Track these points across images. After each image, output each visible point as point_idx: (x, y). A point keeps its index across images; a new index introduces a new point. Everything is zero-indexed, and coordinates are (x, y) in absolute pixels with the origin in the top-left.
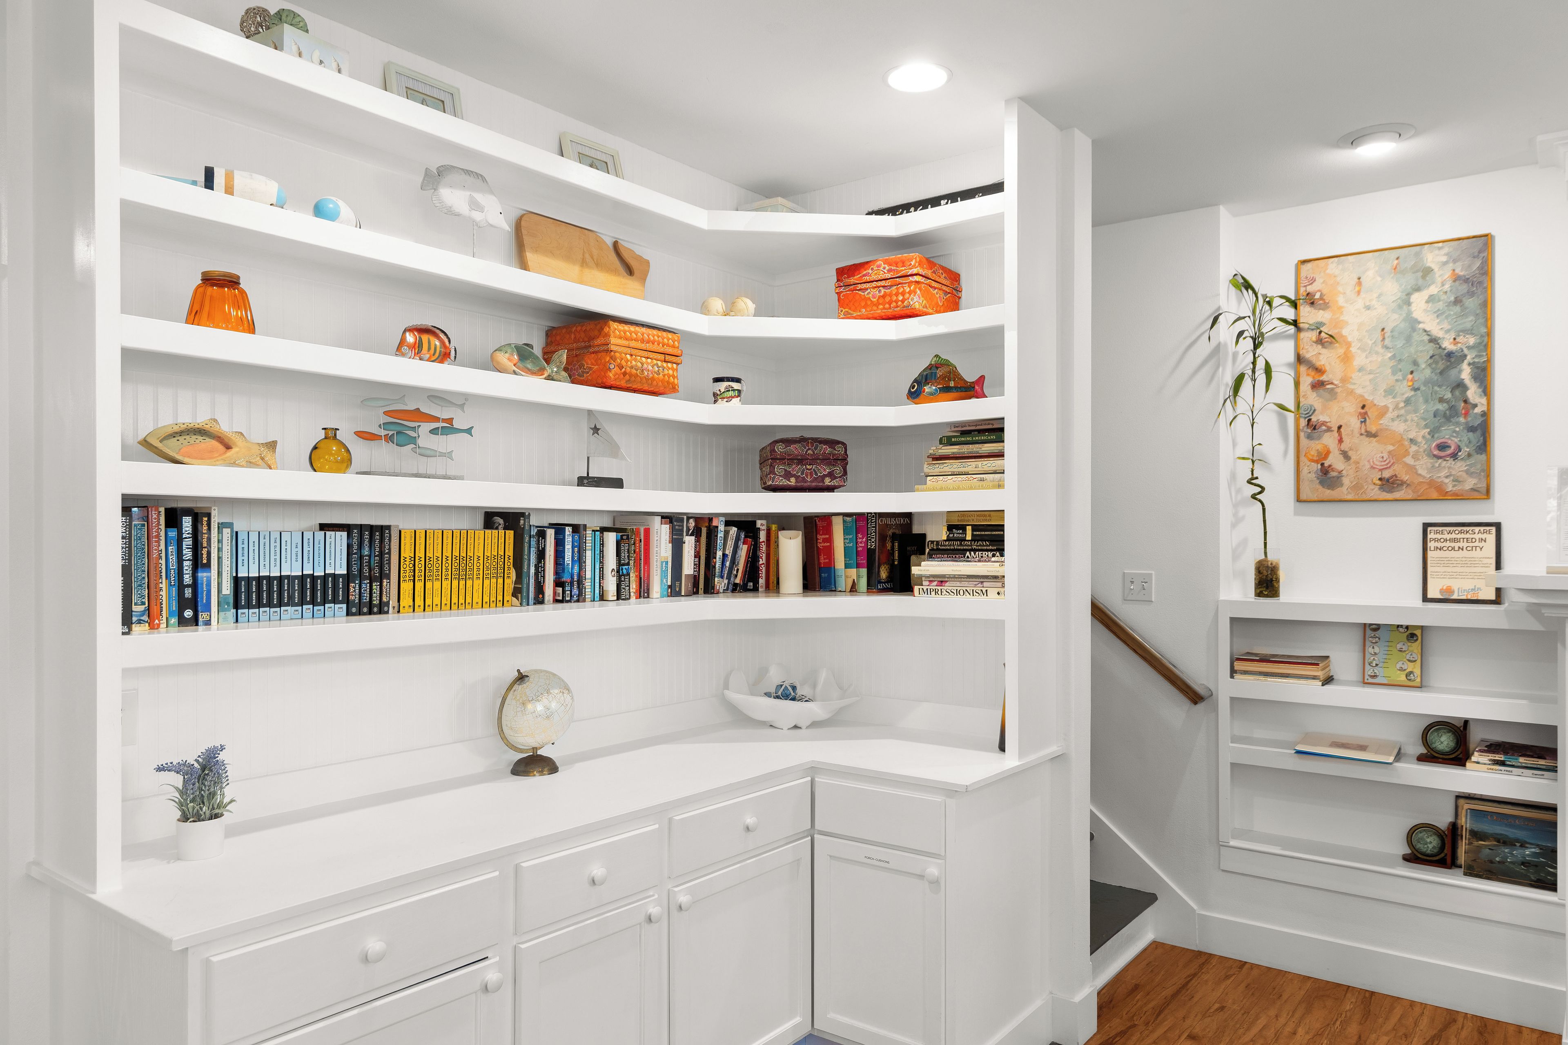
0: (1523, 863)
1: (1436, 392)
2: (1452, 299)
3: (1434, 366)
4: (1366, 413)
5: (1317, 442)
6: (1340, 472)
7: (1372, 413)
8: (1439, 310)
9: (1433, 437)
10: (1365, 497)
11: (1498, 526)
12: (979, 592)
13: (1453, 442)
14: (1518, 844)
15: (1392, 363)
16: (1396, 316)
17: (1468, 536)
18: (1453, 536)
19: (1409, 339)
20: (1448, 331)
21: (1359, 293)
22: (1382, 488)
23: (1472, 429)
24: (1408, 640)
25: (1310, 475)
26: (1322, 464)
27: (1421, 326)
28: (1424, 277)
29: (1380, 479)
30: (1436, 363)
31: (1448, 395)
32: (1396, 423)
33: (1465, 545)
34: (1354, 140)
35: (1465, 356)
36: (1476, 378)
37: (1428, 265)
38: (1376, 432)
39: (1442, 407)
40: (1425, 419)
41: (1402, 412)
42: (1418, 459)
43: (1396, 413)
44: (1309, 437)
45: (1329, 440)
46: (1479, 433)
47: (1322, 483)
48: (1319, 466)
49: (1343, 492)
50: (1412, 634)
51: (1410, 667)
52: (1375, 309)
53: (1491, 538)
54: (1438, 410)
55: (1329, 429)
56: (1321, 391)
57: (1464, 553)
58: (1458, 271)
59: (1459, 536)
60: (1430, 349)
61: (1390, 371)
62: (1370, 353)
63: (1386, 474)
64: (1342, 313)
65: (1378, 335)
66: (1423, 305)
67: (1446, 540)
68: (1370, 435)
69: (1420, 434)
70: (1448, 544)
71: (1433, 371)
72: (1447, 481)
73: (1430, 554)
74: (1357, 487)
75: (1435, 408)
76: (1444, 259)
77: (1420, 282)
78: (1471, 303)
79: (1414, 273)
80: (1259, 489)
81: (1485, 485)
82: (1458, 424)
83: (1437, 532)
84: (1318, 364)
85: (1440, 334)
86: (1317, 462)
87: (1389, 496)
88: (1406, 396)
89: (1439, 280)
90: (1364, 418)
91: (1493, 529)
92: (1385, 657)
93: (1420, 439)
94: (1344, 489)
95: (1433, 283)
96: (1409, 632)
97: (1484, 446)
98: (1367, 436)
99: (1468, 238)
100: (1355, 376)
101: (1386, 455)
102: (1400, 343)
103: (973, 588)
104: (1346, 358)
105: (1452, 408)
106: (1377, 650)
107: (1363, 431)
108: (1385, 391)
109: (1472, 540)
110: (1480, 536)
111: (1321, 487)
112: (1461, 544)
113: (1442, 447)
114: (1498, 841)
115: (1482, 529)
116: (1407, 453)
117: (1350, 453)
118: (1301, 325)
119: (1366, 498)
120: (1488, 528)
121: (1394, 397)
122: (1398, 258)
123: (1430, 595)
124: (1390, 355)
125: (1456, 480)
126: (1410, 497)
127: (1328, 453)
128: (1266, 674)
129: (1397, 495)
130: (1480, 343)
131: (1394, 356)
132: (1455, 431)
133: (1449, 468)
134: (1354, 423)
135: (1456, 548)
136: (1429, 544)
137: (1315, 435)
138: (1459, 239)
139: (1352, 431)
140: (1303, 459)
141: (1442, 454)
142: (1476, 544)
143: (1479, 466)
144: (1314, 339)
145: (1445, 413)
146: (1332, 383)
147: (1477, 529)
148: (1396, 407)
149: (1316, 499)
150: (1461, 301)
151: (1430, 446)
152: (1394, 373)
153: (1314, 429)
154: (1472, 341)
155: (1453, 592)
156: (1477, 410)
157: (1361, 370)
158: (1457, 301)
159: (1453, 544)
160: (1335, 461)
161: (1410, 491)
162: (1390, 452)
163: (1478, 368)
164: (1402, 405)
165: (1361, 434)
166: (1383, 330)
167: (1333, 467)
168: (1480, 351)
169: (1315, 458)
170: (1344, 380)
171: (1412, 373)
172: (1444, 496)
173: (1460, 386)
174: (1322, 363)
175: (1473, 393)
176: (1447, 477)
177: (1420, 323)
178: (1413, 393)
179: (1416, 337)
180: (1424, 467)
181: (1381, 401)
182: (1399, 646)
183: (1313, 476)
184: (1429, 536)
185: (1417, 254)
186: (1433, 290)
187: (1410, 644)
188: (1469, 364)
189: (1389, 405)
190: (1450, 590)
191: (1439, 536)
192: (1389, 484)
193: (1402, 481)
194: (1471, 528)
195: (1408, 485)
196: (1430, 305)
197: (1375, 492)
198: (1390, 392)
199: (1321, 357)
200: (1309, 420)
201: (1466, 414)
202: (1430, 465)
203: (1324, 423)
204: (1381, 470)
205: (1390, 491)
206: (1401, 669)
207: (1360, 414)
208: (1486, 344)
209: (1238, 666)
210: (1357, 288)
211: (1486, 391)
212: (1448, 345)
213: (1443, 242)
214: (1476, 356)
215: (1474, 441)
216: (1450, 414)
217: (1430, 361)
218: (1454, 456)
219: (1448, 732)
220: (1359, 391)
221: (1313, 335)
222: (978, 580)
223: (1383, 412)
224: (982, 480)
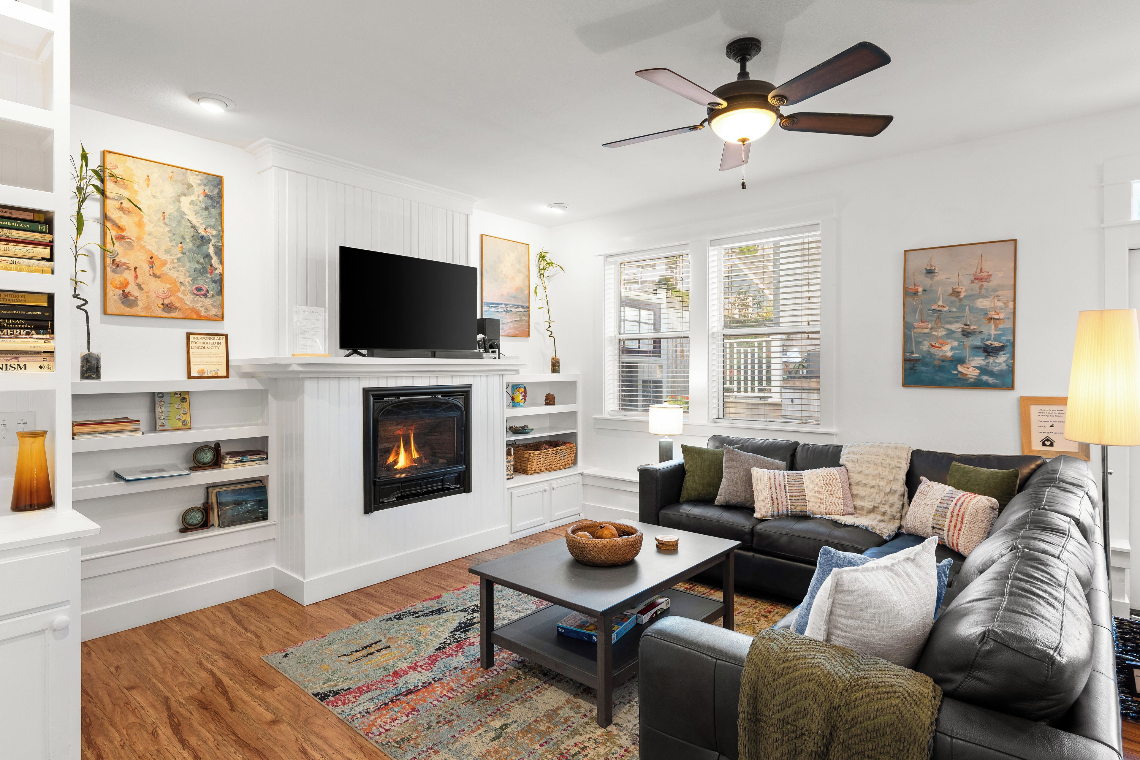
0: (248, 512)
1: (195, 257)
2: (204, 206)
3: (194, 242)
4: (153, 262)
5: (119, 276)
6: (136, 297)
7: (157, 263)
8: (196, 210)
9: (193, 283)
10: (152, 315)
11: (226, 336)
12: (16, 367)
13: (205, 287)
14: (244, 503)
15: (169, 235)
16: (171, 207)
17: (211, 341)
18: (204, 341)
19: (179, 222)
20: (201, 224)
21: (148, 185)
22: (164, 310)
23: (214, 282)
24: (181, 401)
25: (114, 297)
26: (124, 291)
27: (186, 217)
28: (188, 189)
29: (163, 304)
30: (195, 240)
31: (202, 260)
32: (172, 271)
33: (210, 346)
34: (197, 96)
35: (211, 240)
36: (216, 253)
37: (190, 182)
38: (160, 275)
39: (199, 266)
40: (189, 272)
41: (176, 265)
42: (185, 295)
43: (172, 265)
44: (114, 271)
45: (129, 276)
46: (218, 284)
47: (123, 303)
48: (121, 292)
49: (138, 310)
50: (183, 397)
51: (184, 417)
52: (159, 199)
53: (223, 342)
54: (196, 267)
55: (128, 268)
56: (122, 242)
57: (210, 350)
58: (207, 191)
59: (207, 341)
60: (192, 232)
61: (168, 239)
62: (155, 225)
63: (166, 302)
64: (137, 195)
65: (160, 215)
66: (188, 205)
67: (200, 343)
68: (155, 276)
69: (187, 280)
70: (201, 345)
71: (194, 244)
72: (201, 309)
73: (191, 351)
74: (147, 308)
75: (194, 267)
76: (199, 182)
77: (186, 191)
78: (214, 212)
79: (182, 184)
80: (84, 302)
81: (221, 313)
82: (207, 277)
83: (195, 338)
84: (120, 224)
85: (197, 225)
86: (120, 289)
87: (168, 315)
88: (178, 256)
89: (196, 193)
90: (152, 265)
91: (224, 337)
92: (168, 413)
93: (186, 283)
94: (139, 308)
95: (193, 194)
96: (182, 397)
97: (220, 292)
98: (154, 276)
99: (212, 175)
100: (146, 237)
101: (166, 291)
102: (174, 224)
103: (6, 363)
104: (140, 224)
105: (204, 268)
106: (163, 409)
107: (151, 273)
108: (165, 251)
109: (214, 343)
110: (218, 341)
111: (122, 306)
112: (208, 345)
113: (199, 289)
114: (235, 504)
115: (219, 337)
116: (178, 290)
117: (143, 286)
118: (108, 194)
119: (154, 316)
120: (221, 337)
121: (170, 256)
122: (172, 172)
123: (193, 375)
124: (168, 229)
125: (206, 309)
126: (181, 317)
127: (127, 284)
128: (100, 433)
129: (173, 315)
130: (218, 235)
131: (171, 230)
132: (205, 281)
133: (203, 302)
134: (146, 267)
135: (206, 348)
136: (191, 345)
137: (118, 271)
138: (207, 174)
139: (144, 272)
140: (109, 286)
141: (198, 293)
142: (216, 345)
143: (218, 303)
144: (117, 206)
145: (200, 270)
146: (130, 239)
147: (216, 337)
148: (172, 262)
149: (119, 313)
150: (208, 209)
151: (192, 288)
152: (171, 241)
153: (118, 266)
154: (214, 233)
155: (204, 373)
156: (217, 272)
157: (149, 234)
158: (206, 208)
159: (204, 345)
160: (132, 289)
161: (181, 313)
162: (168, 288)
163: (217, 248)
164: (176, 261)
165: (150, 275)
166: (164, 213)
167: (131, 293)
168: (218, 239)
169: (118, 286)
170: (139, 238)
171: (181, 243)
172: (200, 318)
173: (208, 256)
174: (123, 223)
175: (215, 261)
176: (201, 307)
177: (186, 215)
178: (182, 255)
179: (184, 223)
180: (189, 300)
181: (163, 257)
182: (176, 406)
183: (116, 298)
184: (191, 340)
185: (184, 174)
186: (194, 198)
187: (182, 404)
188: (213, 245)
189: (168, 260)
190: (203, 371)
191: (196, 341)
192: (168, 308)
193: (176, 307)
194: (213, 337)
195: (180, 309)
196: (192, 206)
197: (159, 312)
198: (168, 252)
199: (122, 220)
200: (114, 260)
201: (211, 273)
202: (192, 299)
203: (125, 264)
204: (163, 299)
205: (169, 312)
206: (179, 419)
207: (149, 262)
208: (220, 237)
209: (77, 429)
210: (147, 182)
211: (221, 262)
212: (201, 231)
213: (199, 172)
214: (216, 241)
215: (216, 289)
216: (203, 272)
217: (192, 239)
218: (205, 295)
219: (210, 451)
220: (149, 247)
221: (117, 204)
222: (12, 355)
223: (164, 263)
224: (15, 263)
